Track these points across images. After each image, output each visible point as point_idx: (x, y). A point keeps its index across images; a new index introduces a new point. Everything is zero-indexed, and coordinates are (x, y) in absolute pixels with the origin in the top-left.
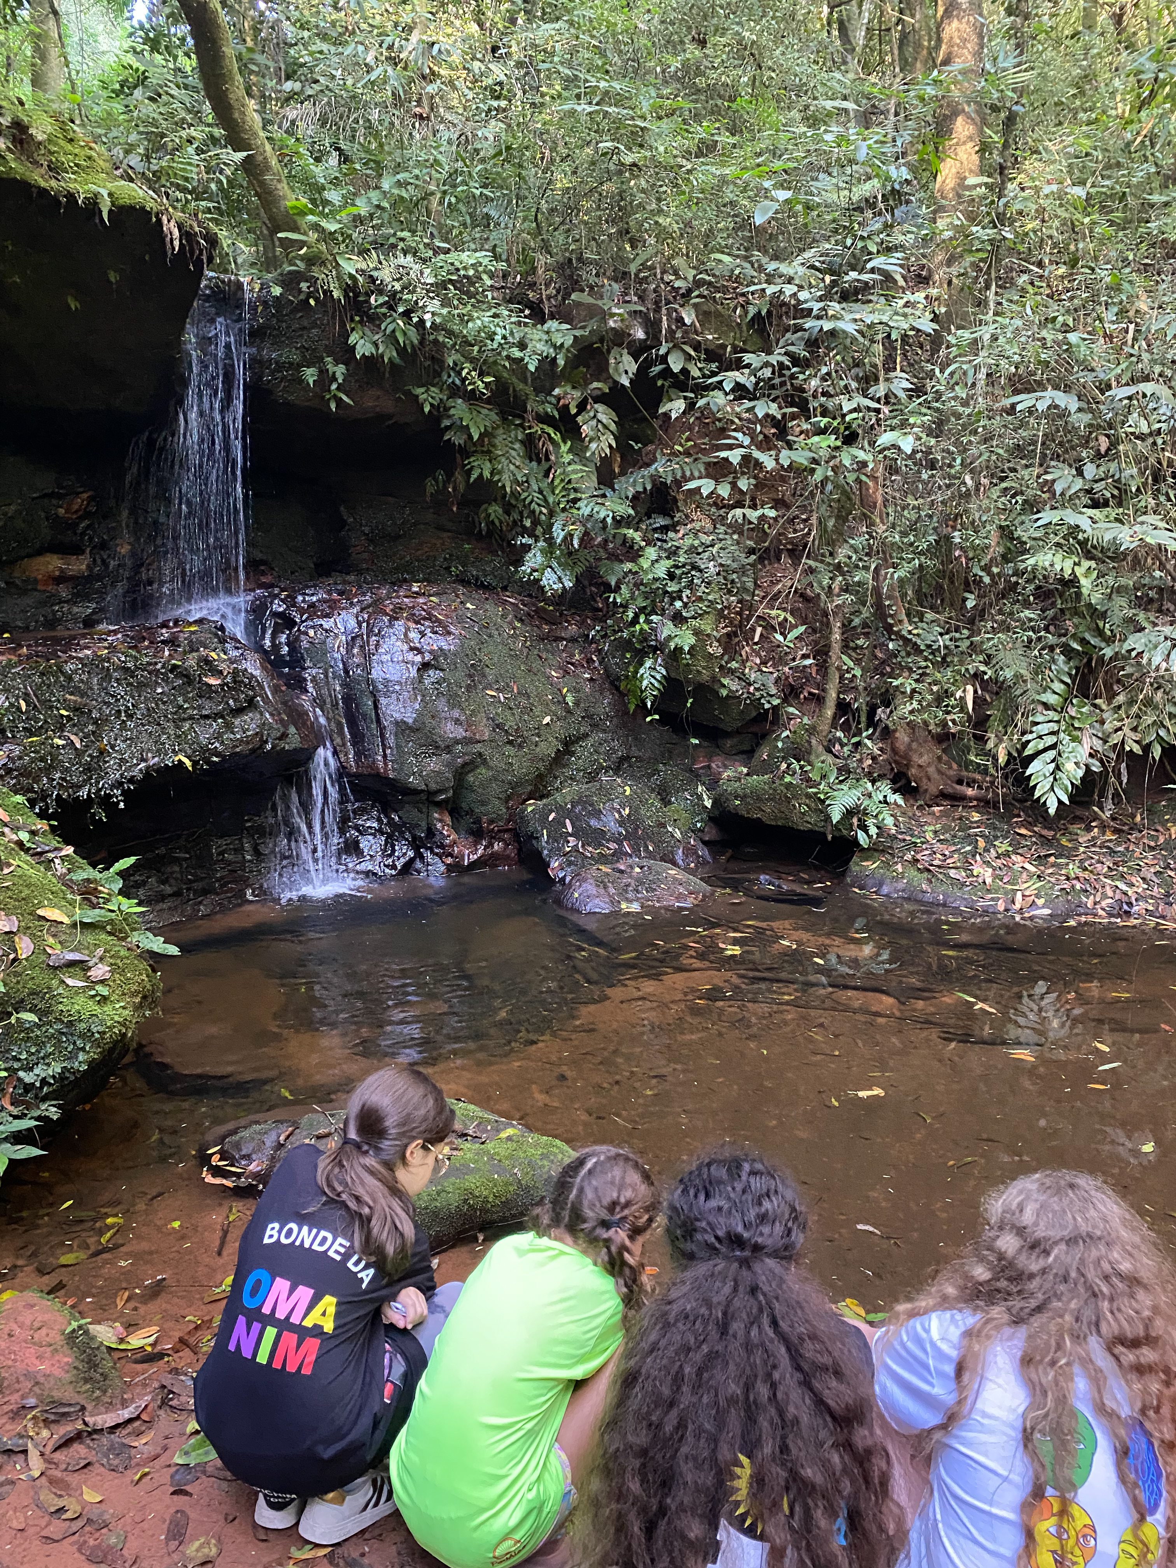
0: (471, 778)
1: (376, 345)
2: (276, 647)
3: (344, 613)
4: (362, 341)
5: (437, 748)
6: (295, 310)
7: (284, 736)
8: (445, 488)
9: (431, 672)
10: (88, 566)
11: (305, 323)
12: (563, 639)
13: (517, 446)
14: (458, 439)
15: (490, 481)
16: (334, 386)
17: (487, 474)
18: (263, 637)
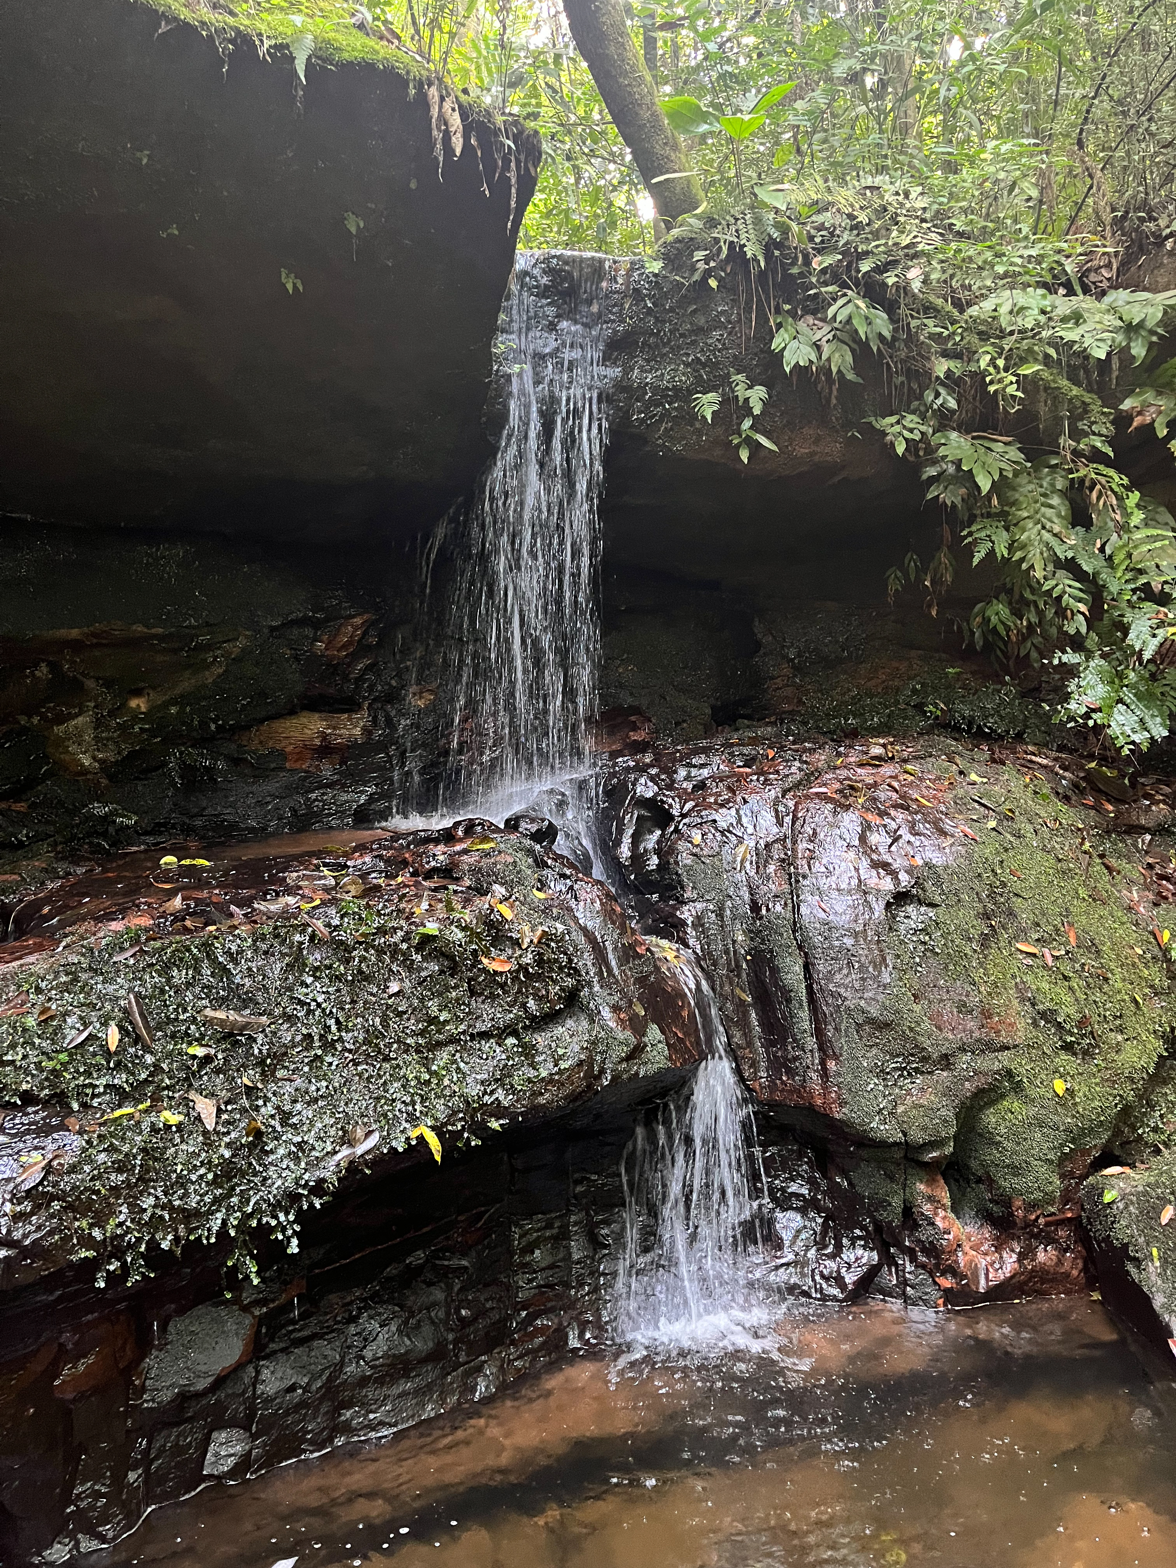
0: (990, 1118)
1: (817, 347)
2: (638, 858)
3: (753, 799)
4: (795, 344)
5: (925, 1060)
6: (684, 301)
7: (636, 1052)
8: (920, 580)
9: (910, 909)
10: (364, 729)
11: (701, 321)
12: (1143, 830)
13: (1055, 501)
14: (950, 496)
15: (1006, 561)
16: (747, 424)
17: (1002, 550)
18: (618, 843)
